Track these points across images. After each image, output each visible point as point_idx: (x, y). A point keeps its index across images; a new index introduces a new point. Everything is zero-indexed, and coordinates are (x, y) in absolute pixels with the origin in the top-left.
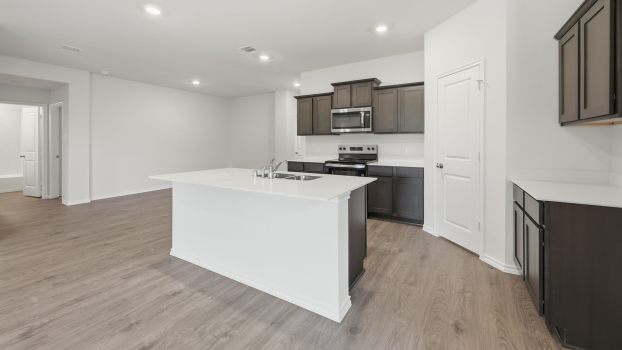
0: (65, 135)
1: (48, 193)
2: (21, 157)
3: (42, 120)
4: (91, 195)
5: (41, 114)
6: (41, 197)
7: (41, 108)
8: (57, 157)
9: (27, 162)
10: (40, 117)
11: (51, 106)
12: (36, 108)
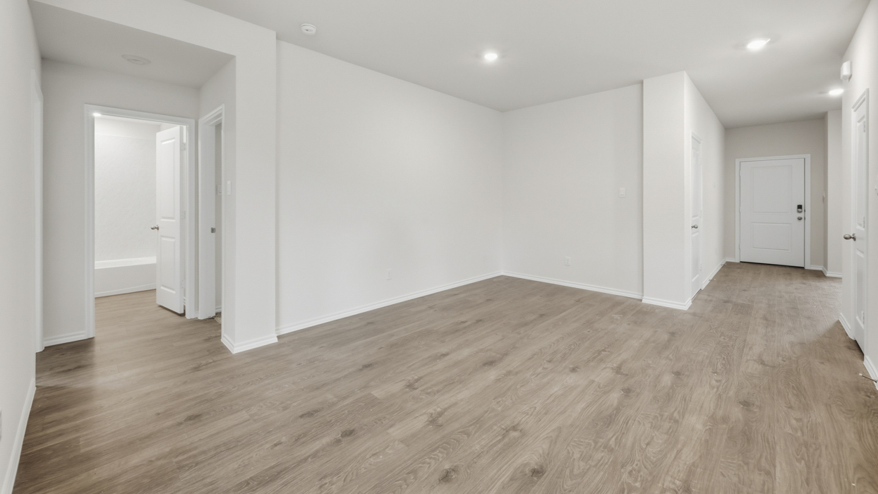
0: (229, 182)
1: (197, 308)
2: (152, 229)
3: (186, 153)
4: (278, 323)
5: (185, 141)
6: (183, 315)
7: (185, 127)
8: (213, 230)
9: (163, 239)
10: (182, 146)
11: (201, 121)
12: (177, 128)
